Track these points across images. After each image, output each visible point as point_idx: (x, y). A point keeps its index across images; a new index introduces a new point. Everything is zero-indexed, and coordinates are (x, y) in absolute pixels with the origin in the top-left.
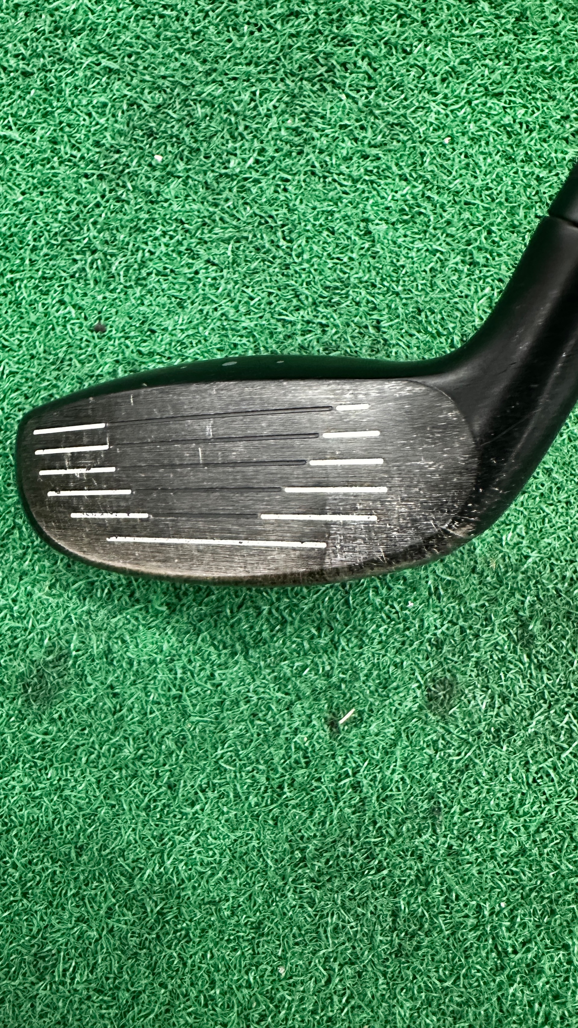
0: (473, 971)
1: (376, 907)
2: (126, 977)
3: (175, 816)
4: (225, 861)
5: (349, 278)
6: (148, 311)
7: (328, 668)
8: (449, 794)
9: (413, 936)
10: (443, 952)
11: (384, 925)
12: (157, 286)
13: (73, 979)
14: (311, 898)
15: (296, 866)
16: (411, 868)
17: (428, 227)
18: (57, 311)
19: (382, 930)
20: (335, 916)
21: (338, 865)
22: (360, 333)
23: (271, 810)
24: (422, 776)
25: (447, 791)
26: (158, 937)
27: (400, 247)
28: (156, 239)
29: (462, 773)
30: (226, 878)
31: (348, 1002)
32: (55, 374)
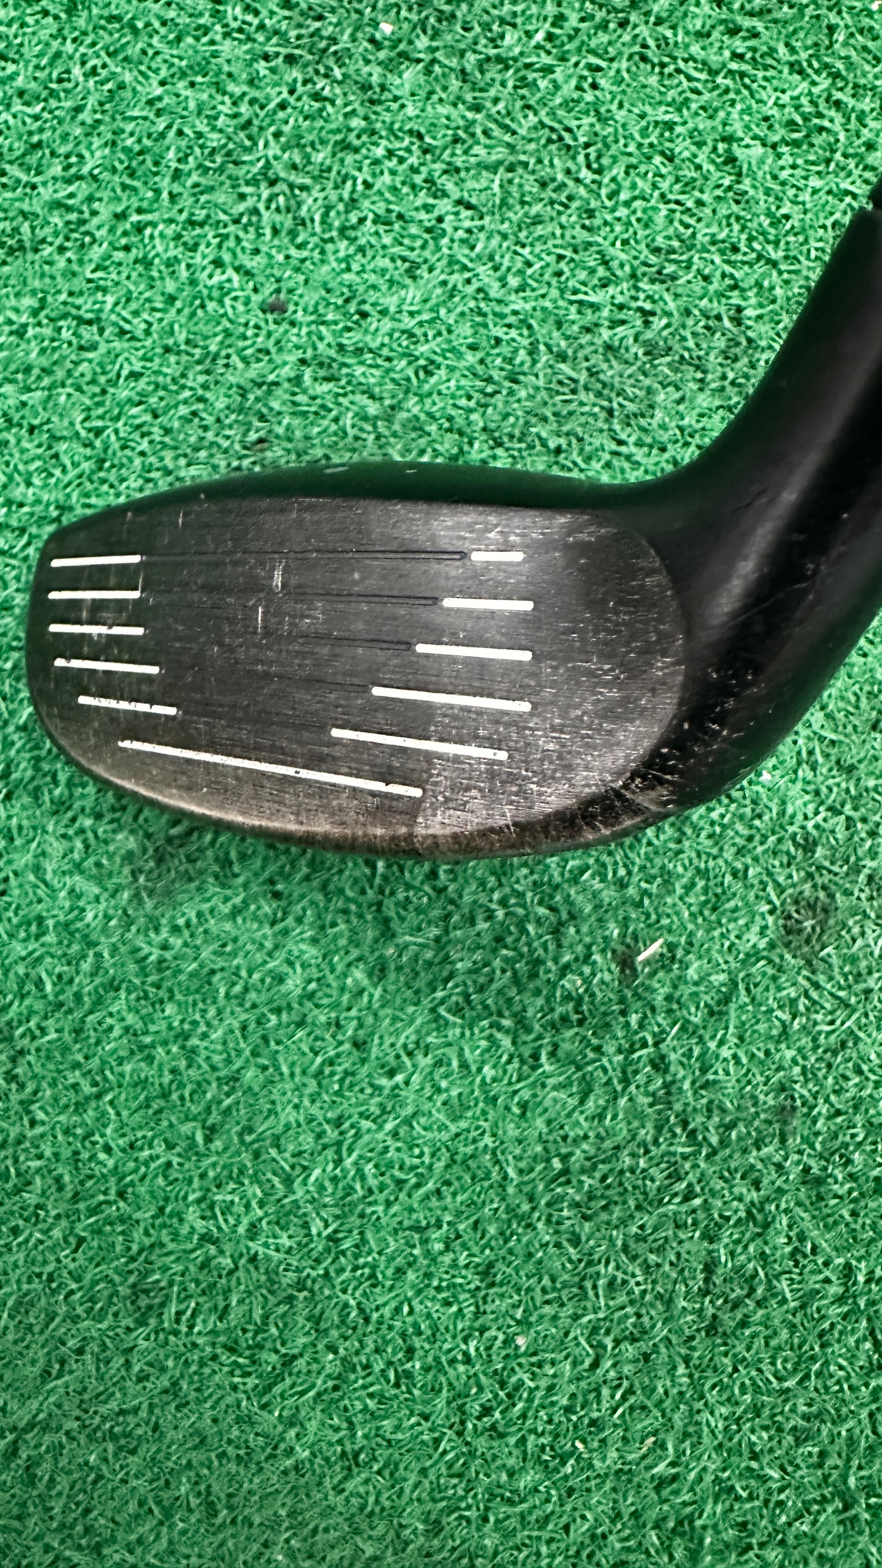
0: (832, 1368)
1: (678, 1255)
2: (274, 1331)
3: (362, 1091)
4: (439, 1165)
5: (694, 235)
6: (358, 280)
7: (622, 872)
8: (810, 1085)
9: (736, 1306)
10: (784, 1334)
11: (691, 1283)
12: (373, 240)
13: (191, 1327)
14: (573, 1233)
15: (554, 1180)
16: (740, 1199)
17: (833, 151)
18: (211, 276)
19: (688, 1293)
20: (612, 1265)
21: (621, 1184)
22: (708, 328)
23: (516, 1092)
24: (767, 1053)
25: (807, 1081)
26: (326, 1275)
27: (783, 184)
28: (376, 162)
29: (835, 1053)
30: (438, 1192)
31: (624, 1398)
32: (202, 379)
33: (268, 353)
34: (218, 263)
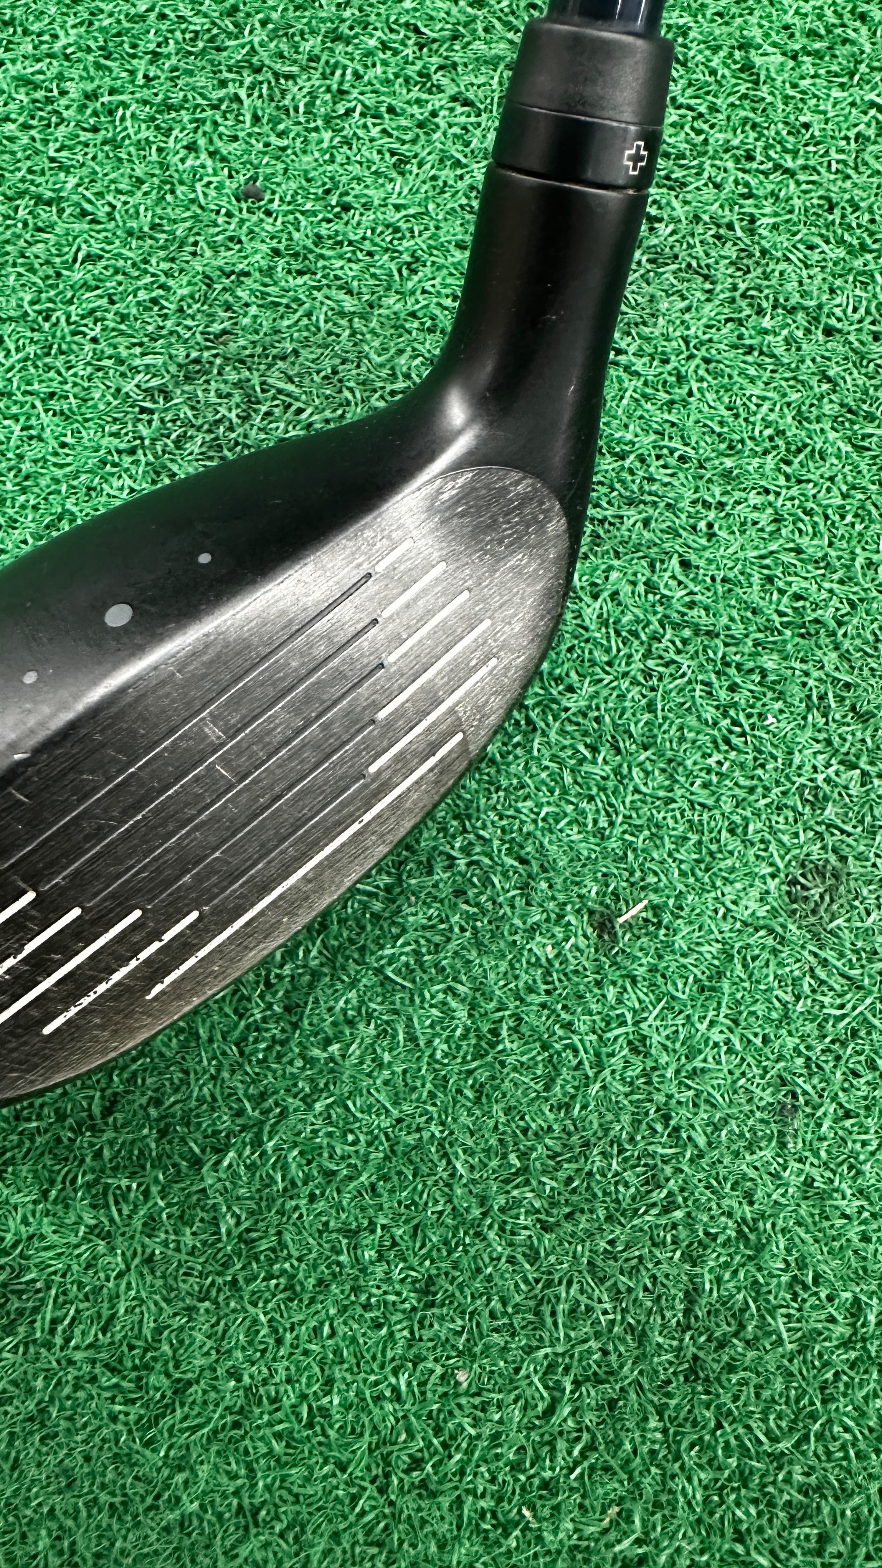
0: (837, 1429)
1: (654, 1278)
2: (166, 1348)
3: (291, 1063)
4: (377, 1156)
7: (603, 822)
8: (815, 1081)
9: (721, 1345)
10: (778, 1385)
11: (668, 1315)
13: (67, 1341)
14: (531, 1247)
15: (507, 1181)
16: (730, 1215)
19: (664, 1326)
20: (575, 1287)
21: (588, 1188)
22: (718, 237)
23: (470, 1072)
24: (766, 1040)
25: (811, 1075)
26: (234, 1282)
29: (844, 1044)
30: (373, 1187)
31: (583, 1455)
33: (240, 242)
34: (191, 147)
